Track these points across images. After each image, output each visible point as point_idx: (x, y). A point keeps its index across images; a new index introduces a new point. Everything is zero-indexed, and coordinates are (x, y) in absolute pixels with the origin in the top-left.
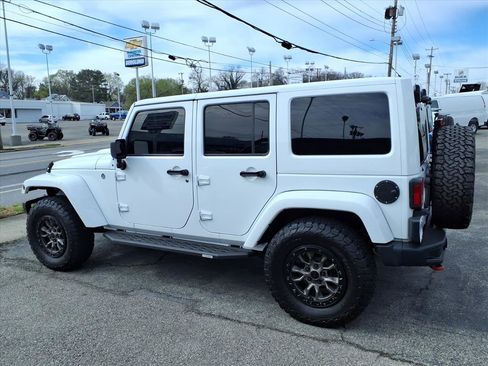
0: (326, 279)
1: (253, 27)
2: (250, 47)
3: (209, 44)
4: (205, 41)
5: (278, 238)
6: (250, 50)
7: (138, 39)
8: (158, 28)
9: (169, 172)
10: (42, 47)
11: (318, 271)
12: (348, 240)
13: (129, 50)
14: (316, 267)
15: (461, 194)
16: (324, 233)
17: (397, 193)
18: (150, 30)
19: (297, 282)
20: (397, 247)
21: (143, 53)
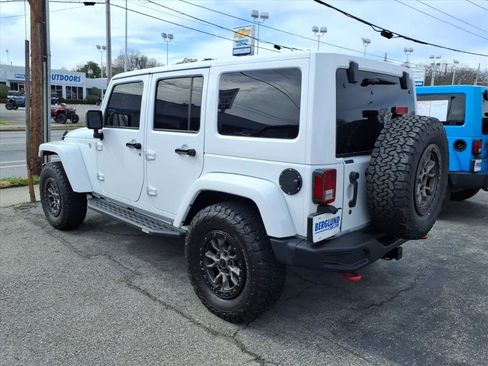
0: (232, 269)
1: (345, 14)
2: (366, 38)
3: (319, 33)
4: (316, 31)
5: (195, 221)
6: (365, 41)
7: (247, 28)
8: (267, 17)
9: (127, 144)
10: (165, 36)
11: (226, 259)
12: (248, 229)
13: (237, 39)
14: (226, 255)
15: (392, 195)
16: (229, 218)
17: (299, 184)
18: (259, 19)
19: (209, 268)
20: (292, 244)
21: (249, 43)
